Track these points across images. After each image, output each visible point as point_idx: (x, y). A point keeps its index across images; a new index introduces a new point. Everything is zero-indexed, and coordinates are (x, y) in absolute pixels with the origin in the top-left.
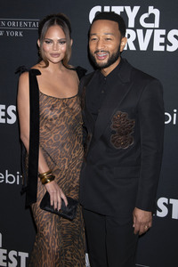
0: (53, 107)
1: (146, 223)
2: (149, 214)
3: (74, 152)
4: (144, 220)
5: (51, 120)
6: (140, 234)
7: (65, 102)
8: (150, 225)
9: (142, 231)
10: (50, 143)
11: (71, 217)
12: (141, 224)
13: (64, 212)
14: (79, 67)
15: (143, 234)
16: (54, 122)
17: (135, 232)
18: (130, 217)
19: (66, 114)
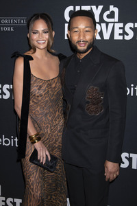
1: (114, 173)
2: (116, 164)
4: (113, 170)
5: (38, 96)
6: (110, 181)
7: (49, 83)
8: (118, 173)
9: (111, 179)
10: (37, 113)
11: (52, 170)
12: (111, 173)
13: (48, 166)
14: (61, 54)
15: (113, 181)
16: (40, 98)
17: (106, 180)
19: (50, 92)
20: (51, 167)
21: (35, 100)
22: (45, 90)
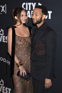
0: (20, 40)
3: (29, 57)
5: (20, 45)
7: (25, 39)
10: (19, 54)
11: (27, 80)
13: (25, 78)
16: (21, 46)
18: (44, 82)
19: (25, 43)
20: (27, 78)
21: (18, 48)
22: (23, 42)
